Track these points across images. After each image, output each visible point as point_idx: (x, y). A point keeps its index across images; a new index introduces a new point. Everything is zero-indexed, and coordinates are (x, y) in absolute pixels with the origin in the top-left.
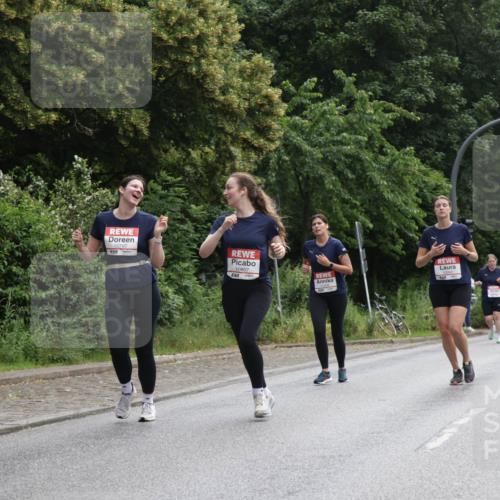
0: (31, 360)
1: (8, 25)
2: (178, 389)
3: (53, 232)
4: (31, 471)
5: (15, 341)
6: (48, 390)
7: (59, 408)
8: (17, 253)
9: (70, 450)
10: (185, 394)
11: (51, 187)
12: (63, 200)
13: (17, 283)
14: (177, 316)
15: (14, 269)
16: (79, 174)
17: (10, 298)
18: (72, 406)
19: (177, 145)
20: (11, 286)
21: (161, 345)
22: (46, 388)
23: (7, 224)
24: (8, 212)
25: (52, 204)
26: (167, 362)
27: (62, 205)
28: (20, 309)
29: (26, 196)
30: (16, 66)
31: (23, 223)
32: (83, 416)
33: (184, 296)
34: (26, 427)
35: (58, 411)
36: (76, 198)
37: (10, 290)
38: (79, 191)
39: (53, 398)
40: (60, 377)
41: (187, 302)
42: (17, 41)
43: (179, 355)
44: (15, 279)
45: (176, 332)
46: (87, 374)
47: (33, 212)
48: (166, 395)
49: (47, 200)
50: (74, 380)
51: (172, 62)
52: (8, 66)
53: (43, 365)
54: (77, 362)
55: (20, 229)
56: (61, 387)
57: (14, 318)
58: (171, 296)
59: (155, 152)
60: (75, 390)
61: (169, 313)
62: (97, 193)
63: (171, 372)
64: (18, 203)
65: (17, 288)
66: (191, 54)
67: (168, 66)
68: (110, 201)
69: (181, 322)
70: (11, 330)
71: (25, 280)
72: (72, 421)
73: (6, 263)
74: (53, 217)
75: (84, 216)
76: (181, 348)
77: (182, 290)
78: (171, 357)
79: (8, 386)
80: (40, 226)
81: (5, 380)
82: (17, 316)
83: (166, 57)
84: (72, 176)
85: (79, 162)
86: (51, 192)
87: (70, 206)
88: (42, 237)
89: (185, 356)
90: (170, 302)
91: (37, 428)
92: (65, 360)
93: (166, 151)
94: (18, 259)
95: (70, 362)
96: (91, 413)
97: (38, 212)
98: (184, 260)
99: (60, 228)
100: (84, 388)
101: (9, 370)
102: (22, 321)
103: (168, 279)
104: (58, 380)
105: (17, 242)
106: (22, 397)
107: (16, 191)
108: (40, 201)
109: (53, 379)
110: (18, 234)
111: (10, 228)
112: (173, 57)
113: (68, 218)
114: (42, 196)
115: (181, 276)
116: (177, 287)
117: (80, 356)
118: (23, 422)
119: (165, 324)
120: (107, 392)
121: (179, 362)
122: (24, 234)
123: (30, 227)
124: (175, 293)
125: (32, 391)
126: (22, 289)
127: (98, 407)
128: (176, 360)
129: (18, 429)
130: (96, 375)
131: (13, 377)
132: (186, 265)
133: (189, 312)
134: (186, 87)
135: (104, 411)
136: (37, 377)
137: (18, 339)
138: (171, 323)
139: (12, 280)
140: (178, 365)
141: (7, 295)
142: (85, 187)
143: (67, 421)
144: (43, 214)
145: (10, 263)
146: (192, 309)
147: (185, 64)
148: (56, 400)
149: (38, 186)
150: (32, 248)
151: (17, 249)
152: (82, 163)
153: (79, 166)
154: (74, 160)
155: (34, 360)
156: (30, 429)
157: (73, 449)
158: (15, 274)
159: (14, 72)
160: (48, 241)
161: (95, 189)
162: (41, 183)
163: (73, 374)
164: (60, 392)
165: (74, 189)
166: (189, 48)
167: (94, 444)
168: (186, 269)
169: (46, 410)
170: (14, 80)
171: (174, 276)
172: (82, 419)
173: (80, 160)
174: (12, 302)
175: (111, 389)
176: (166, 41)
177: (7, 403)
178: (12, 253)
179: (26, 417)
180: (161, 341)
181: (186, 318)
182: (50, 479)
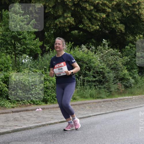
0: (92, 98)
1: (84, 2)
2: (134, 106)
3: (97, 61)
4: (95, 128)
5: (87, 92)
6: (97, 106)
7: (101, 111)
8: (88, 68)
9: (105, 123)
10: (136, 108)
11: (96, 49)
12: (100, 52)
13: (87, 76)
14: (133, 85)
15: (87, 72)
16: (104, 45)
17: (86, 80)
18: (104, 110)
19: (132, 35)
20: (86, 77)
21: (128, 93)
22: (96, 105)
23: (84, 59)
24: (85, 56)
25: (96, 53)
26: (130, 98)
27: (99, 54)
28: (89, 83)
29: (90, 51)
30: (86, 14)
31: (89, 59)
32: (108, 113)
33: (135, 79)
34: (92, 116)
35: (101, 112)
36: (103, 52)
37: (86, 78)
38: (104, 50)
39: (99, 108)
40: (100, 102)
41: (136, 81)
42: (86, 7)
43: (134, 97)
44: (87, 75)
45: (133, 90)
46: (107, 102)
47: (91, 56)
48: (131, 108)
49: (95, 52)
50: (104, 103)
51: (130, 11)
52: (84, 14)
53: (95, 99)
54: (105, 98)
55: (88, 61)
56: (101, 105)
57: (87, 86)
58: (131, 79)
59: (126, 37)
60: (104, 106)
61: (130, 84)
62: (109, 50)
63: (131, 101)
64: (87, 53)
65: (88, 78)
66: (136, 8)
67: (129, 12)
68: (113, 52)
69: (134, 87)
70: (86, 89)
71: (90, 75)
72: (105, 114)
73: (84, 70)
74: (97, 57)
75: (106, 57)
76: (134, 95)
77: (134, 78)
78: (131, 97)
79: (86, 105)
80: (94, 60)
81: (86, 103)
82: (88, 85)
83: (129, 9)
84: (102, 45)
85: (104, 41)
86: (96, 50)
87: (102, 54)
88: (94, 63)
89: (135, 97)
90: (130, 81)
91: (95, 116)
92: (101, 98)
93: (129, 37)
94: (88, 69)
95: (103, 98)
96: (110, 113)
97: (93, 56)
98: (134, 69)
99: (99, 60)
100: (107, 105)
101: (86, 100)
102: (89, 87)
103: (130, 74)
104: (99, 103)
105: (87, 65)
106: (90, 108)
107: (87, 50)
108: (93, 53)
109: (98, 103)
110: (88, 62)
111: (85, 60)
112: (131, 9)
113: (101, 57)
114: (94, 51)
115: (134, 74)
116: (133, 77)
117: (105, 97)
118: (91, 115)
119: (129, 88)
120: (114, 107)
121: (134, 98)
122: (89, 62)
123: (91, 60)
124: (132, 79)
125: (93, 106)
126: (89, 78)
127: (112, 111)
128: (133, 98)
129: (90, 116)
130: (110, 102)
131: (87, 102)
132: (135, 70)
133: (136, 84)
134: (135, 18)
135: (114, 112)
136: (94, 102)
137: (88, 92)
138: (131, 87)
139: (86, 75)
140: (134, 99)
141: (85, 80)
142: (106, 48)
143: (104, 115)
144: (94, 56)
145: (85, 71)
146: (137, 83)
147: (135, 11)
148: (100, 109)
149: (93, 48)
150: (91, 66)
151: (87, 66)
152: (105, 42)
153: (104, 42)
154: (103, 41)
155: (93, 98)
156: (93, 116)
157: (106, 122)
158: (87, 74)
159: (86, 16)
160: (96, 64)
161: (108, 49)
162: (94, 48)
163: (104, 102)
164: (101, 106)
165: (103, 49)
166: (136, 6)
167: (112, 121)
168: (135, 72)
169: (97, 111)
170: (86, 18)
171: (132, 74)
172: (108, 114)
173: (105, 40)
174: (87, 81)
175: (115, 106)
176: (129, 5)
177: (87, 109)
178: (86, 68)
179: (92, 113)
180: (128, 92)
181: (135, 86)
182: (101, 130)
